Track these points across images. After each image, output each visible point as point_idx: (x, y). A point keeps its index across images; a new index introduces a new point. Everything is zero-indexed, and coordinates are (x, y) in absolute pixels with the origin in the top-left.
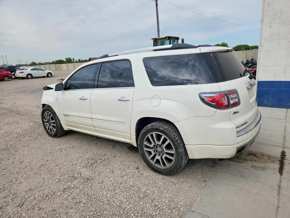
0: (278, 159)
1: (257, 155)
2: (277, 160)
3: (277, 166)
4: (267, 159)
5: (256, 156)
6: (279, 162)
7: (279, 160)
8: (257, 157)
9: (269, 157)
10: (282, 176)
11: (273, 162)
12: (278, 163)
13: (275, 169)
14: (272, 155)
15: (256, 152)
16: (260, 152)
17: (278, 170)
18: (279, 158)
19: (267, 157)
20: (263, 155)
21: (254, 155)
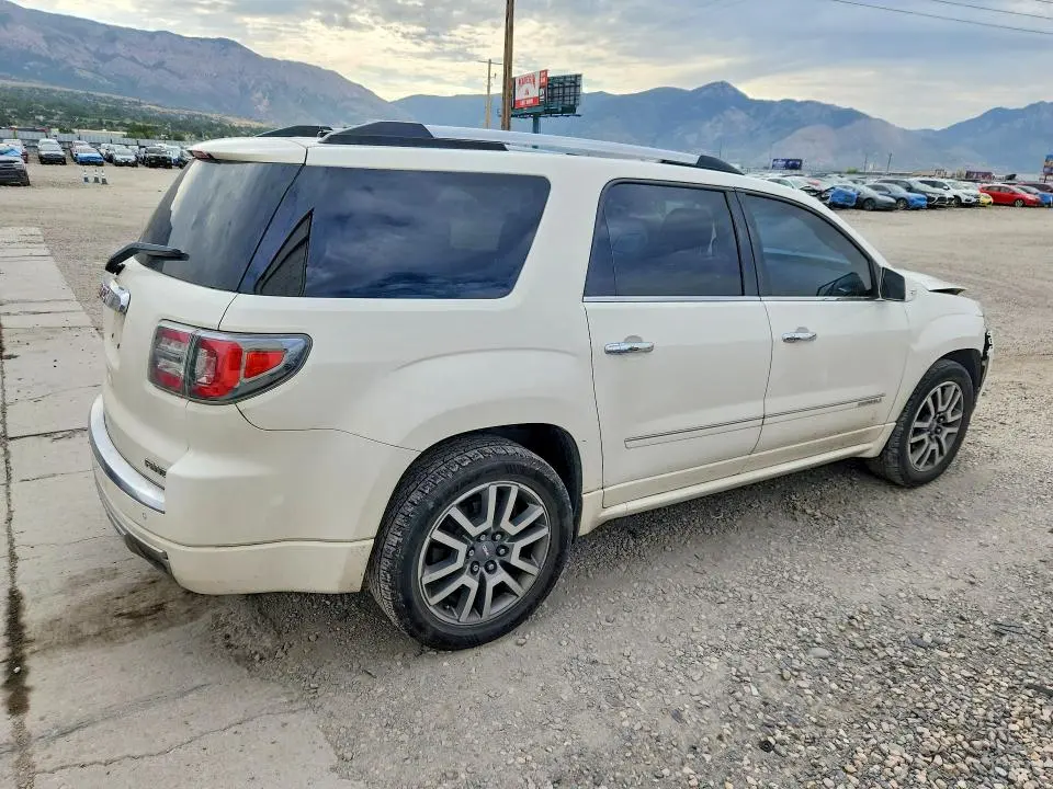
0: (36, 648)
1: (125, 622)
2: (40, 640)
3: (32, 616)
4: (80, 626)
5: (130, 615)
6: (29, 636)
7: (31, 641)
8: (120, 615)
9: (76, 640)
10: (9, 587)
11: (52, 624)
12: (29, 633)
13: (37, 600)
14: (66, 656)
15: (141, 635)
16: (123, 643)
17: (27, 603)
18: (33, 652)
19: (85, 632)
20: (105, 636)
21: (136, 617)
